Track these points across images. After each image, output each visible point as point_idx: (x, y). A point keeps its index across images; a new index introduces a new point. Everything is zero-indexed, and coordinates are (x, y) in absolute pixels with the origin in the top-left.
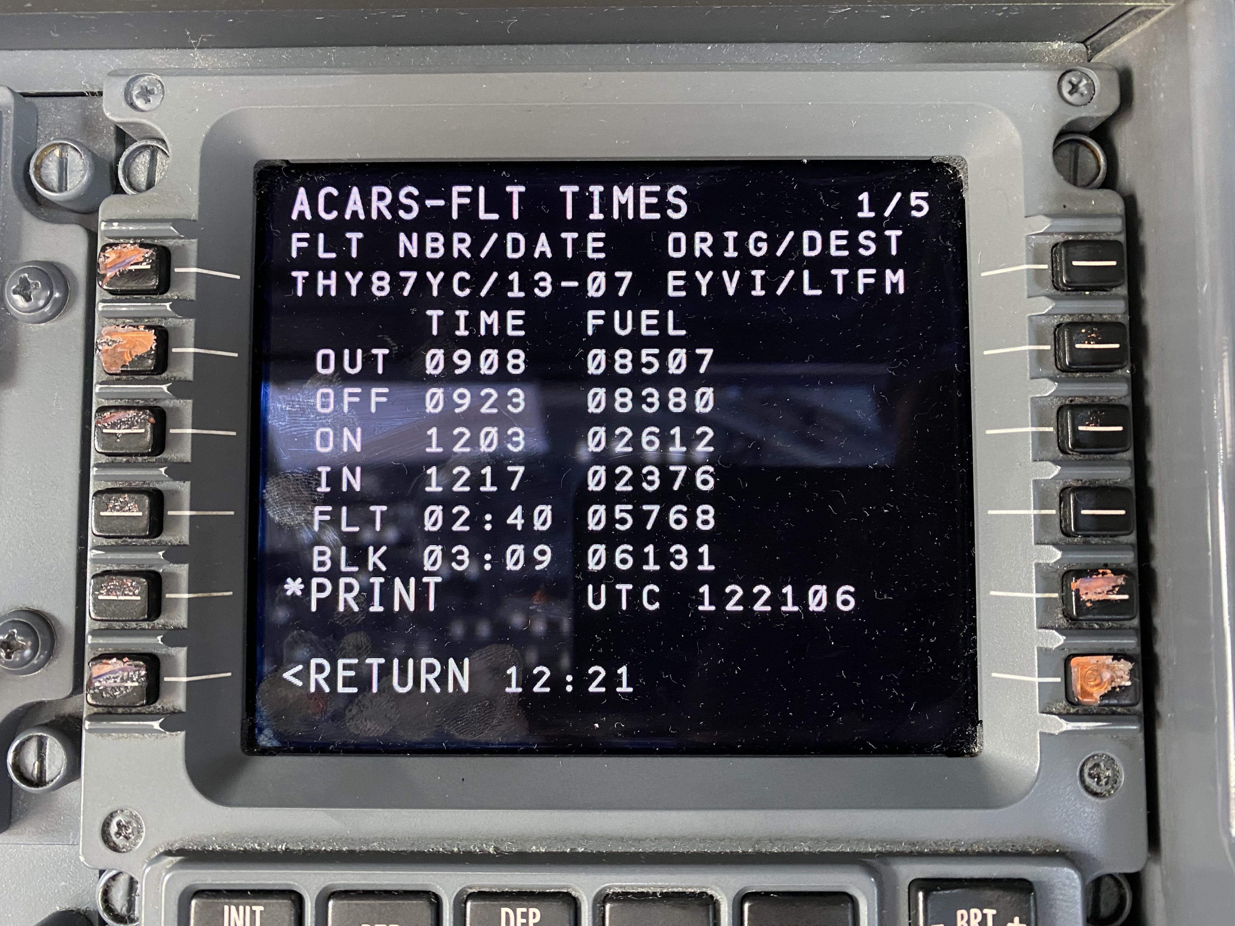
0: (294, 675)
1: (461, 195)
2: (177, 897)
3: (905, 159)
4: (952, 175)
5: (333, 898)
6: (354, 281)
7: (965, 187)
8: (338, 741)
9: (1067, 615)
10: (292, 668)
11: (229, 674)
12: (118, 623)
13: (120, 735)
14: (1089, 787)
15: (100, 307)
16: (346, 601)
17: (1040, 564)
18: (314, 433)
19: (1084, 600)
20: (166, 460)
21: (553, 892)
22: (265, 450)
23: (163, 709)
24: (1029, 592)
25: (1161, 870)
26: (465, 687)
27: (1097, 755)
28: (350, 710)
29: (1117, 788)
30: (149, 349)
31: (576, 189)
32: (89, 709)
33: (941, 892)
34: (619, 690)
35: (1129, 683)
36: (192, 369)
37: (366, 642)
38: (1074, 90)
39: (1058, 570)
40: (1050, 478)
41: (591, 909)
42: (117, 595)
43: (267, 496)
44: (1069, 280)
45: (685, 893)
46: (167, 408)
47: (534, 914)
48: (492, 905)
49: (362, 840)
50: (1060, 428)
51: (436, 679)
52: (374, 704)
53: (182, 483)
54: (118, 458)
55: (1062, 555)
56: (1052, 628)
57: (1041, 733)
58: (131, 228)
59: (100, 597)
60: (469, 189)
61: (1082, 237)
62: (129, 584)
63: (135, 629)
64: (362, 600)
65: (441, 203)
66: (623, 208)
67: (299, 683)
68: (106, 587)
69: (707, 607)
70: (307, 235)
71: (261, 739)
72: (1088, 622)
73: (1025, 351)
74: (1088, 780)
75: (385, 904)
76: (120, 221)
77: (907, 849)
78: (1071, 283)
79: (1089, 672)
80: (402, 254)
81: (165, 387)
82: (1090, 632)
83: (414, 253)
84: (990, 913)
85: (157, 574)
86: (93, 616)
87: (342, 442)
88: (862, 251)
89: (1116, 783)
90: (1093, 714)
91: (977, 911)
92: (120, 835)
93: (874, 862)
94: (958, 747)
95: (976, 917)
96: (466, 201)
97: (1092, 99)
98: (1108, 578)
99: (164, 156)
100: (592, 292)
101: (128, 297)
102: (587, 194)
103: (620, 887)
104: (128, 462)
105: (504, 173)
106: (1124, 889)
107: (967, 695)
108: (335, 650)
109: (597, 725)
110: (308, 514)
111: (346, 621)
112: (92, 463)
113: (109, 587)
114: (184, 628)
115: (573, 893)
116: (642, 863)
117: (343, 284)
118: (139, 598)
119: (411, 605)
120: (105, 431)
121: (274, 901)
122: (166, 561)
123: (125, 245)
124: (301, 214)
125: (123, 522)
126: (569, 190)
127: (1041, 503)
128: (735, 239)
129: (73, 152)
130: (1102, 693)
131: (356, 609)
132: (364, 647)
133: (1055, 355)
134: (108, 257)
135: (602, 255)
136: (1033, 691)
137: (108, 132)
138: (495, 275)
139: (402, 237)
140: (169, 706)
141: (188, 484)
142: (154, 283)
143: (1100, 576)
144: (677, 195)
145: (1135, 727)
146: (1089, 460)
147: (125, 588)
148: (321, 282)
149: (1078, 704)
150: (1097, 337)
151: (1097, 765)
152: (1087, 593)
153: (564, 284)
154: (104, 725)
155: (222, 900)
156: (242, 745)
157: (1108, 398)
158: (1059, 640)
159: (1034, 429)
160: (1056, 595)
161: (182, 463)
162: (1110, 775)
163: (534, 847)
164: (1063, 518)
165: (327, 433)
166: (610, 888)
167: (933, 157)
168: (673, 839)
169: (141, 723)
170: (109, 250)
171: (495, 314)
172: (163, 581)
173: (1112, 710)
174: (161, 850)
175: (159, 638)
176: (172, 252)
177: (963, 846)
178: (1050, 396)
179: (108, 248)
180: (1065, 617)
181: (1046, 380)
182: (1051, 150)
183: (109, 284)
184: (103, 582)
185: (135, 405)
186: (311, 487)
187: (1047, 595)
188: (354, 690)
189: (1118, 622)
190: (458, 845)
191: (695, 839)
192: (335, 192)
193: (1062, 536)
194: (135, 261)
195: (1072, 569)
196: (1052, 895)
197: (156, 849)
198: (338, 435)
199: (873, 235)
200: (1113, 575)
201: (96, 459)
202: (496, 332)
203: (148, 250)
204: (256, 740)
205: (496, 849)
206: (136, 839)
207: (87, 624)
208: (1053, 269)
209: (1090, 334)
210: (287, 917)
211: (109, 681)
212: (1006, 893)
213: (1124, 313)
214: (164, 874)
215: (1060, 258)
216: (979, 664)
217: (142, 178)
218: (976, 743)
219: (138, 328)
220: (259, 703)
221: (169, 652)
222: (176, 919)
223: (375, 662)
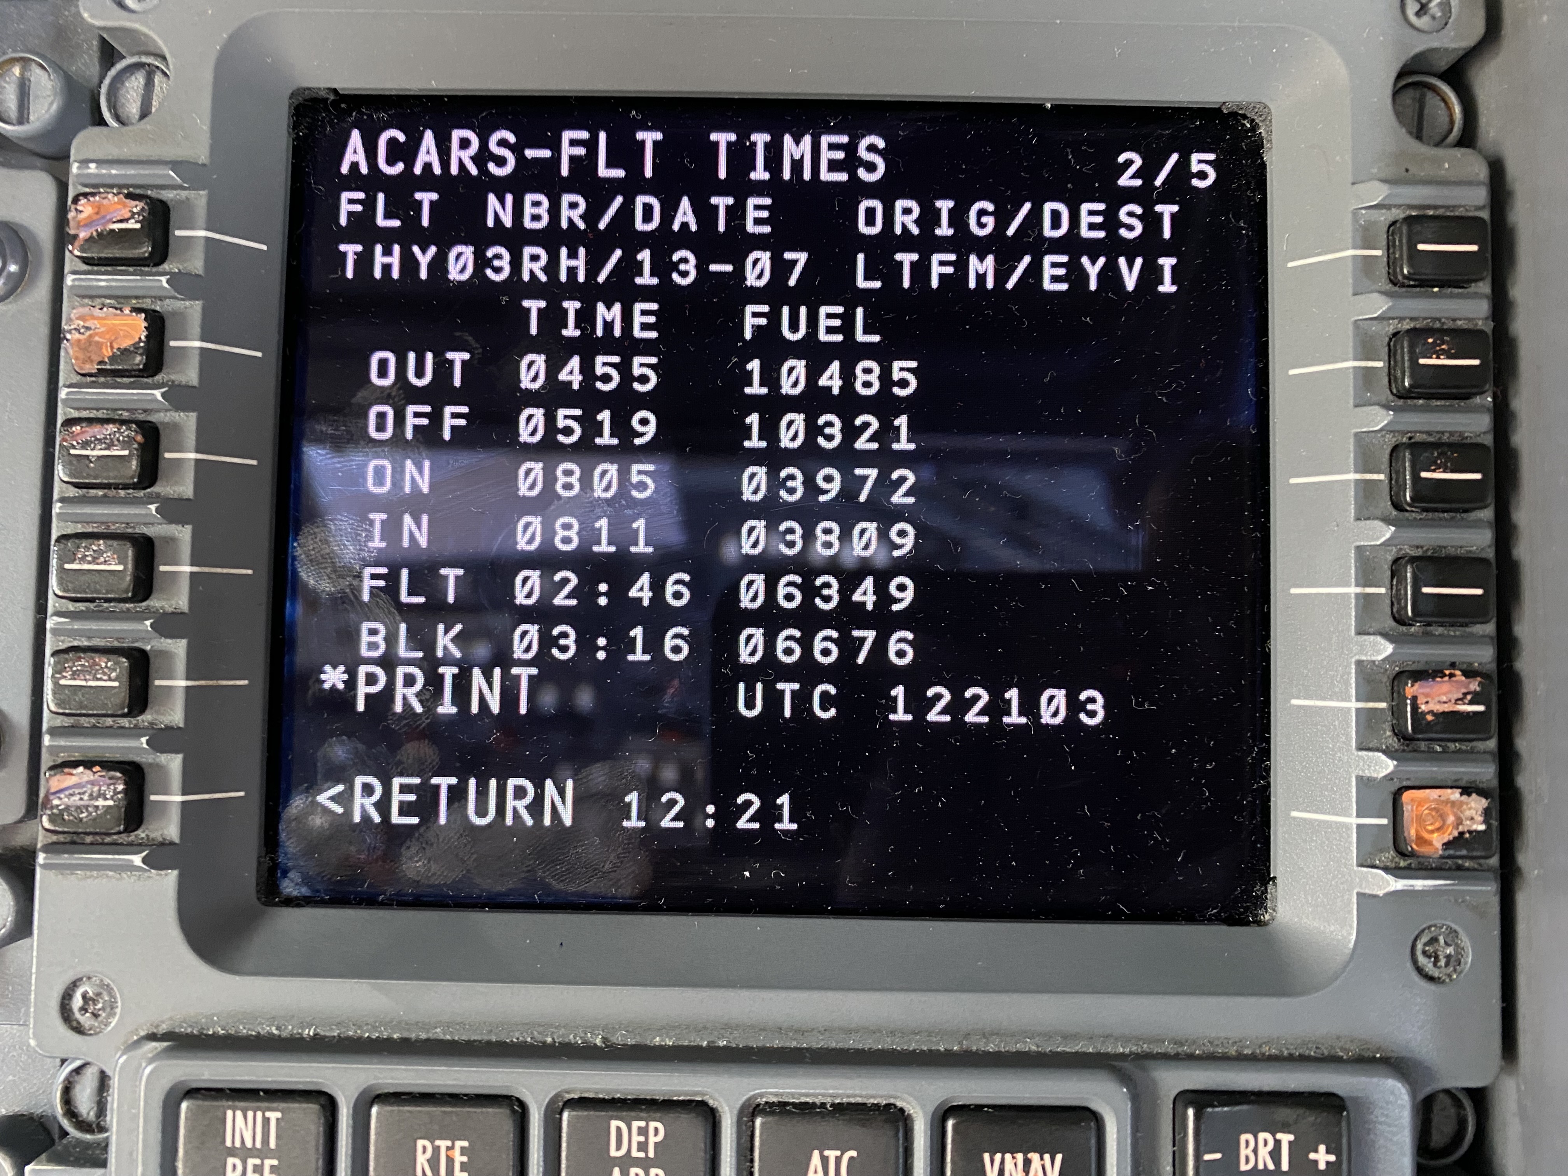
0: (332, 798)
1: (573, 143)
2: (162, 1097)
3: (1185, 105)
4: (1249, 130)
5: (378, 1103)
6: (424, 258)
7: (1266, 145)
8: (391, 891)
9: (1399, 733)
10: (329, 789)
11: (242, 794)
12: (87, 719)
13: (88, 873)
14: (1422, 970)
15: (69, 280)
16: (405, 698)
17: (1363, 661)
18: (365, 465)
19: (1423, 712)
20: (158, 495)
21: (683, 1101)
22: (298, 488)
23: (148, 839)
24: (1346, 701)
25: (1518, 1085)
26: (567, 819)
27: (1435, 926)
28: (408, 848)
29: (1461, 972)
30: (137, 340)
31: (732, 137)
32: (45, 837)
33: (1219, 1109)
34: (777, 826)
35: (1482, 827)
36: (197, 370)
37: (432, 753)
38: (1422, 12)
39: (1386, 670)
40: (1378, 543)
41: (735, 1124)
42: (85, 680)
43: (299, 552)
44: (1411, 271)
45: (864, 1104)
46: (162, 423)
47: (656, 1129)
48: (597, 1117)
49: (420, 1025)
50: (1393, 475)
51: (527, 807)
52: (441, 840)
53: (180, 527)
54: (91, 491)
55: (1394, 649)
56: (1378, 750)
57: (1359, 894)
58: (114, 172)
59: (63, 682)
60: (584, 135)
61: (1431, 213)
62: (103, 665)
63: (111, 727)
64: (428, 697)
65: (546, 153)
66: (797, 165)
67: (339, 810)
68: (71, 668)
69: (900, 715)
70: (361, 195)
71: (285, 885)
72: (1427, 743)
73: (1347, 369)
74: (1422, 960)
75: (452, 1112)
76: (99, 162)
77: (1171, 1049)
78: (1414, 274)
79: (1426, 812)
80: (490, 223)
81: (158, 394)
82: (1431, 756)
83: (508, 222)
84: (1286, 1138)
85: (143, 653)
86: (53, 708)
87: (403, 480)
88: (1123, 232)
89: (1459, 964)
90: (1432, 869)
91: (1268, 1136)
92: (86, 1011)
93: (1127, 1065)
94: (1242, 913)
95: (1266, 1144)
96: (581, 151)
97: (1446, 24)
98: (1457, 682)
99: (165, 79)
100: (751, 280)
101: (109, 268)
102: (748, 144)
103: (776, 1095)
104: (105, 496)
105: (634, 113)
106: (1465, 1109)
107: (1255, 842)
108: (388, 764)
109: (747, 874)
110: (355, 576)
111: (405, 725)
112: (56, 496)
113: (74, 669)
114: (179, 728)
115: (711, 1102)
116: (807, 1063)
117: (409, 263)
118: (116, 684)
119: (495, 707)
120: (72, 452)
121: (296, 1105)
122: (157, 635)
123: (105, 195)
124: (355, 166)
125: (97, 578)
126: (723, 138)
127: (1365, 577)
128: (951, 211)
129: (38, 71)
130: (1446, 840)
131: (419, 709)
132: (429, 761)
133: (1389, 374)
134: (81, 212)
135: (767, 229)
136: (1349, 836)
137: (90, 48)
138: (618, 253)
139: (492, 198)
140: (156, 835)
141: (188, 529)
142: (145, 250)
143: (1447, 678)
144: (871, 148)
145: (1489, 888)
146: (1432, 519)
147: (97, 670)
148: (379, 259)
149: (1412, 854)
150: (1450, 349)
151: (1434, 940)
152: (1427, 702)
153: (713, 268)
154: (65, 859)
155: (224, 1103)
156: (258, 892)
157: (1461, 434)
158: (1387, 767)
159: (1358, 476)
160: (1383, 705)
161: (180, 500)
162: (1453, 953)
163: (658, 1039)
164: (1396, 599)
165: (383, 467)
166: (761, 1095)
167: (1224, 103)
168: (849, 1031)
169: (117, 857)
170: (83, 201)
171: (617, 307)
172: (151, 662)
173: (1456, 863)
174: (143, 1033)
175: (144, 740)
176: (171, 210)
177: (1248, 1047)
178: (1381, 430)
179: (81, 198)
180: (1396, 734)
181: (1377, 407)
182: (1388, 92)
183: (82, 250)
184: (67, 661)
185: (117, 417)
186: (359, 541)
187: (1371, 705)
188: (415, 820)
189: (1467, 744)
190: (553, 1033)
191: (880, 1031)
192: (401, 137)
193: (1394, 624)
194: (119, 218)
195: (1405, 669)
196: (1372, 1117)
197: (133, 1033)
198: (399, 471)
199: (1138, 210)
200: (1463, 678)
201: (61, 492)
202: (617, 332)
203: (137, 203)
204: (278, 886)
205: (605, 1040)
206: (108, 1017)
207: (45, 720)
208: (1388, 256)
209: (1440, 345)
210: (313, 1127)
211: (73, 798)
212: (1307, 1113)
213: (1486, 319)
214: (144, 1065)
215: (1400, 241)
216: (1272, 799)
217: (132, 107)
218: (1266, 908)
219: (122, 311)
220: (283, 836)
221: (158, 760)
222: (160, 1127)
223: (444, 782)
